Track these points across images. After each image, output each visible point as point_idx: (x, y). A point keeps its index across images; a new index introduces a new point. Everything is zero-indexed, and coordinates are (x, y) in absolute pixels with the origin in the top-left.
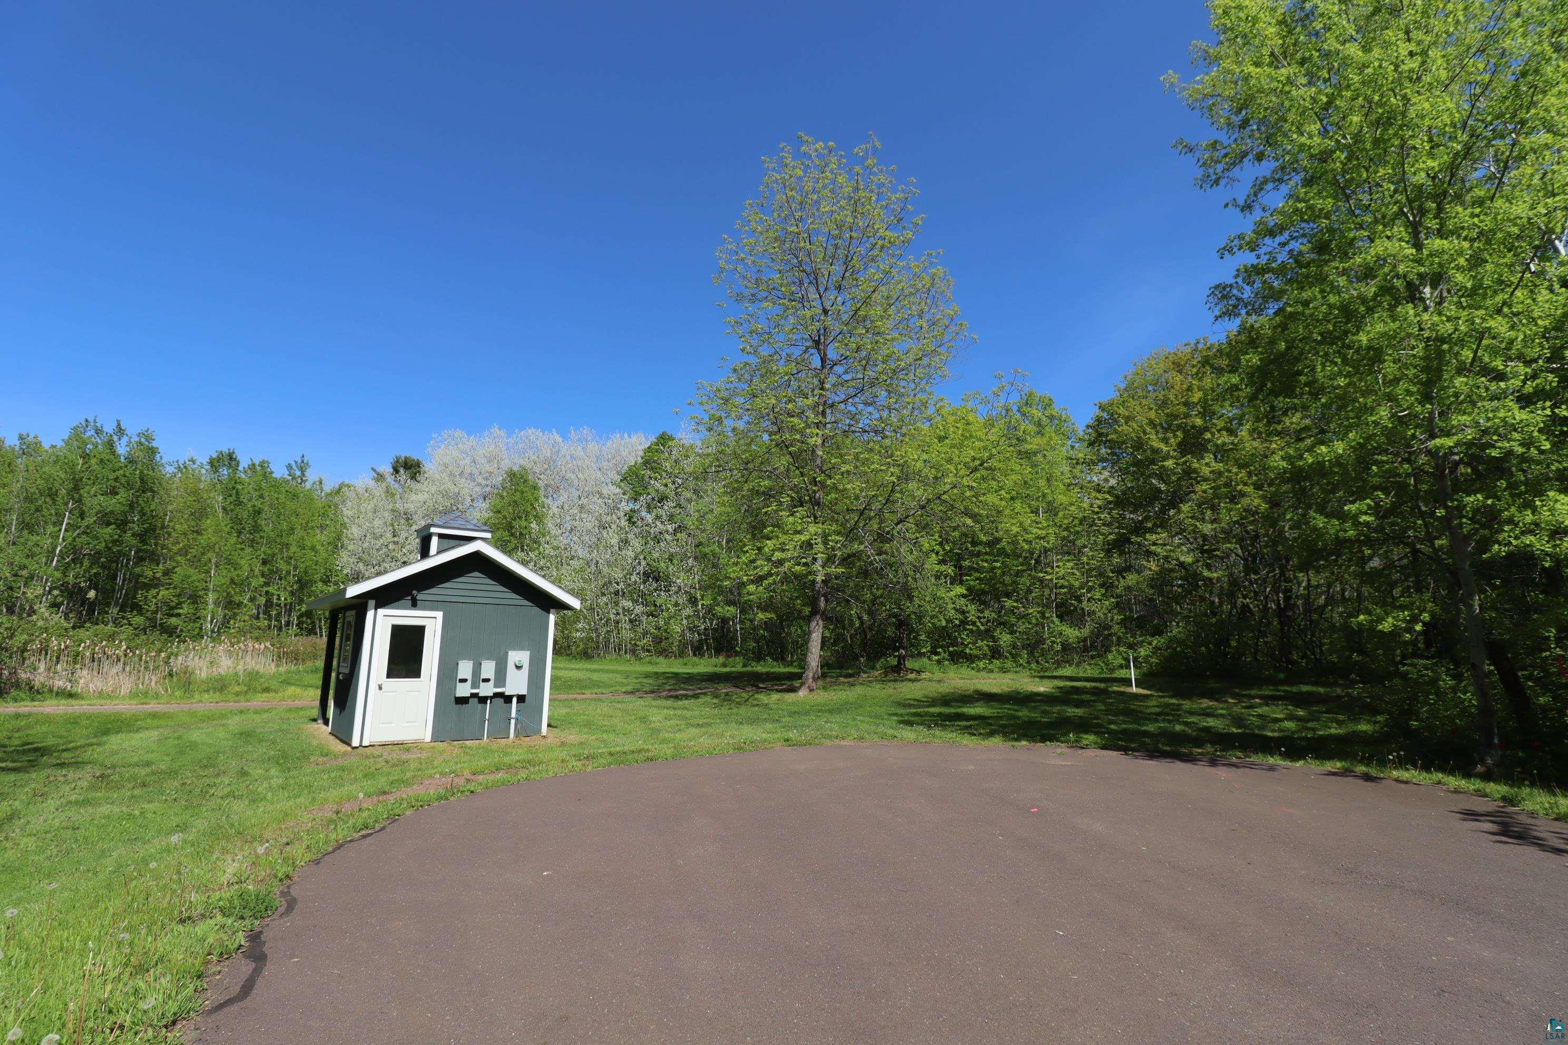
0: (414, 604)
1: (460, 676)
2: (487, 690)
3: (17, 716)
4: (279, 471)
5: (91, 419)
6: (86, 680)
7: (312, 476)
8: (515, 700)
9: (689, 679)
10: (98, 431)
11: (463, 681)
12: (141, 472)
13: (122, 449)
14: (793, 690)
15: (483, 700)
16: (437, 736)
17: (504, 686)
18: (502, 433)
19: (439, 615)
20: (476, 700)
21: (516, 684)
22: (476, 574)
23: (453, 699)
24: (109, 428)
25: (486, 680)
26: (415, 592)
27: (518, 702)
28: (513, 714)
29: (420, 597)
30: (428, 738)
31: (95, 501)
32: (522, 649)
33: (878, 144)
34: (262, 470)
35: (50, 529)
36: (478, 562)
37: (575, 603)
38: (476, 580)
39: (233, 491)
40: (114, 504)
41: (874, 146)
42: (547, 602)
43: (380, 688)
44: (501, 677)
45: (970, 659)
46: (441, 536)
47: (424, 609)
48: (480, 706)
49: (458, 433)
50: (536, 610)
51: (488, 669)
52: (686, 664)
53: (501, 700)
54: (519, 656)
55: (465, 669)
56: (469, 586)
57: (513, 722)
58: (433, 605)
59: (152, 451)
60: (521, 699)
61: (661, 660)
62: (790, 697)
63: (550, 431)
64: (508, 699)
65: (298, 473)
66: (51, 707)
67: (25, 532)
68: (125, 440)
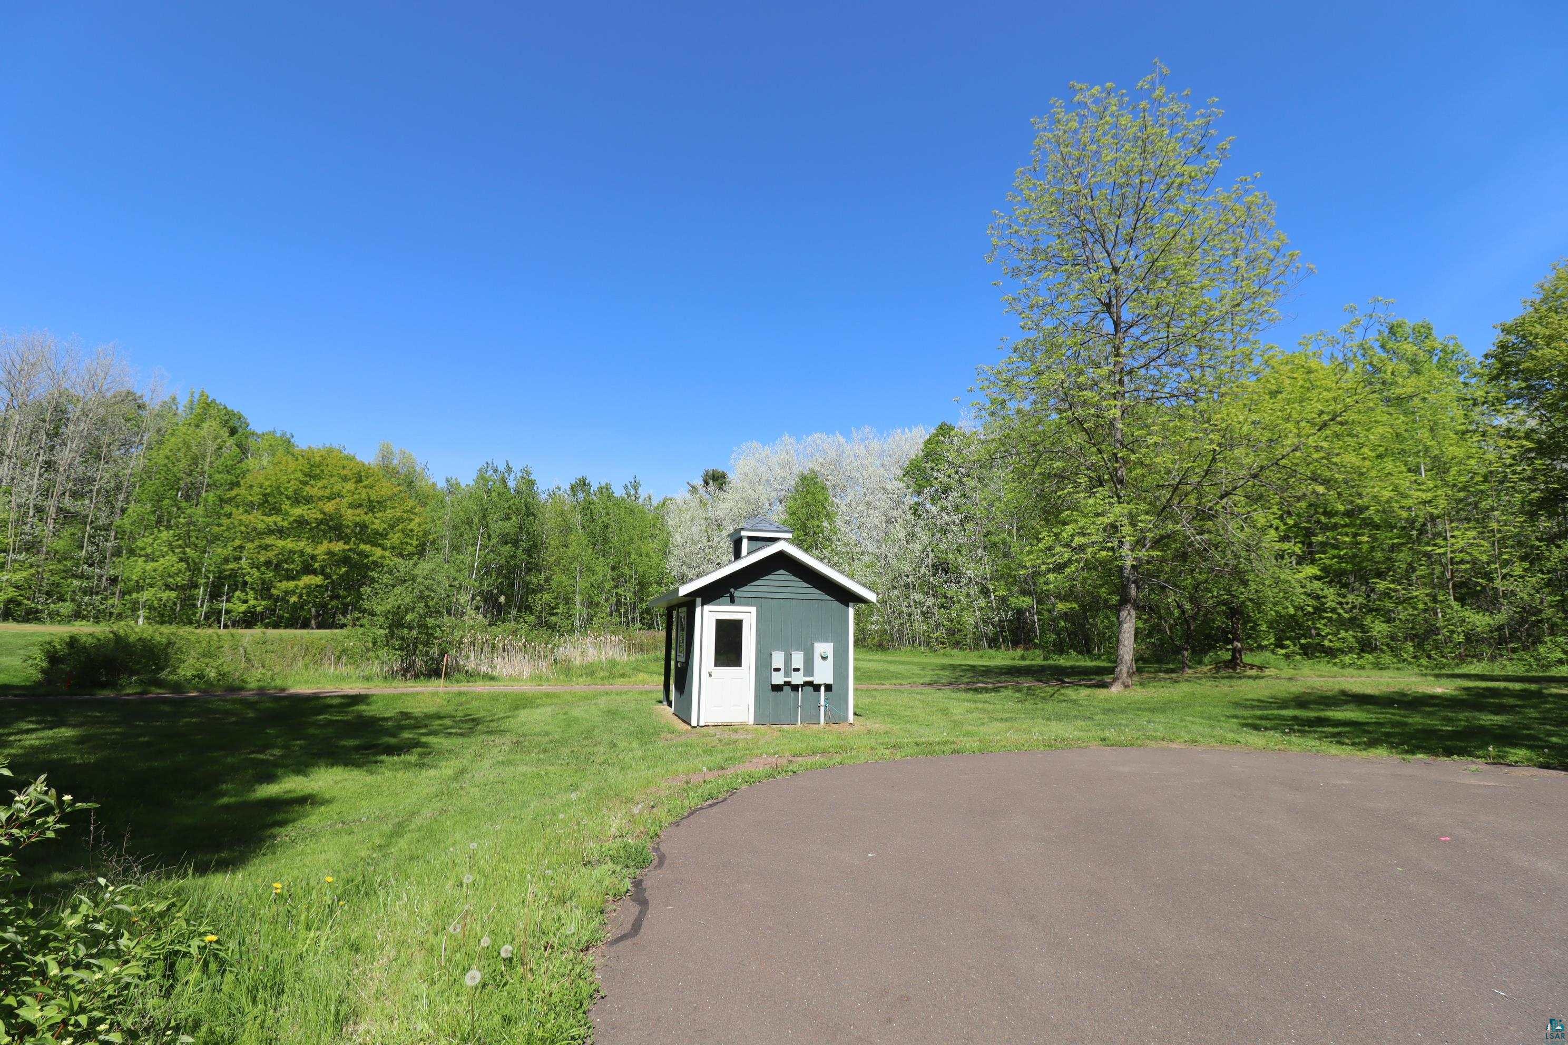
0: (732, 601)
1: (774, 666)
2: (798, 679)
3: (460, 694)
4: (618, 492)
5: (490, 462)
6: (502, 667)
7: (643, 494)
8: (823, 688)
9: (987, 672)
10: (495, 471)
11: (777, 670)
12: (526, 501)
13: (511, 484)
14: (1104, 685)
15: (795, 688)
16: (759, 720)
17: (812, 675)
18: (792, 440)
19: (753, 610)
20: (789, 688)
21: (823, 674)
22: (782, 572)
23: (770, 687)
24: (502, 468)
25: (797, 670)
26: (732, 590)
27: (826, 690)
28: (822, 702)
29: (737, 594)
30: (751, 721)
31: (498, 526)
32: (826, 641)
33: (1164, 69)
34: (605, 490)
35: (470, 549)
36: (782, 561)
37: (871, 596)
38: (782, 576)
39: (588, 509)
40: (509, 527)
41: (1161, 74)
42: (845, 596)
43: (710, 675)
44: (809, 667)
45: (1331, 653)
46: (750, 539)
47: (741, 604)
48: (793, 694)
49: (755, 444)
50: (836, 604)
51: (798, 659)
52: (982, 657)
53: (811, 689)
54: (823, 648)
55: (778, 659)
56: (777, 583)
57: (822, 709)
58: (748, 601)
59: (531, 483)
60: (828, 688)
61: (956, 652)
62: (1102, 693)
63: (834, 434)
64: (817, 688)
65: (633, 492)
66: (480, 687)
67: (455, 553)
68: (513, 475)
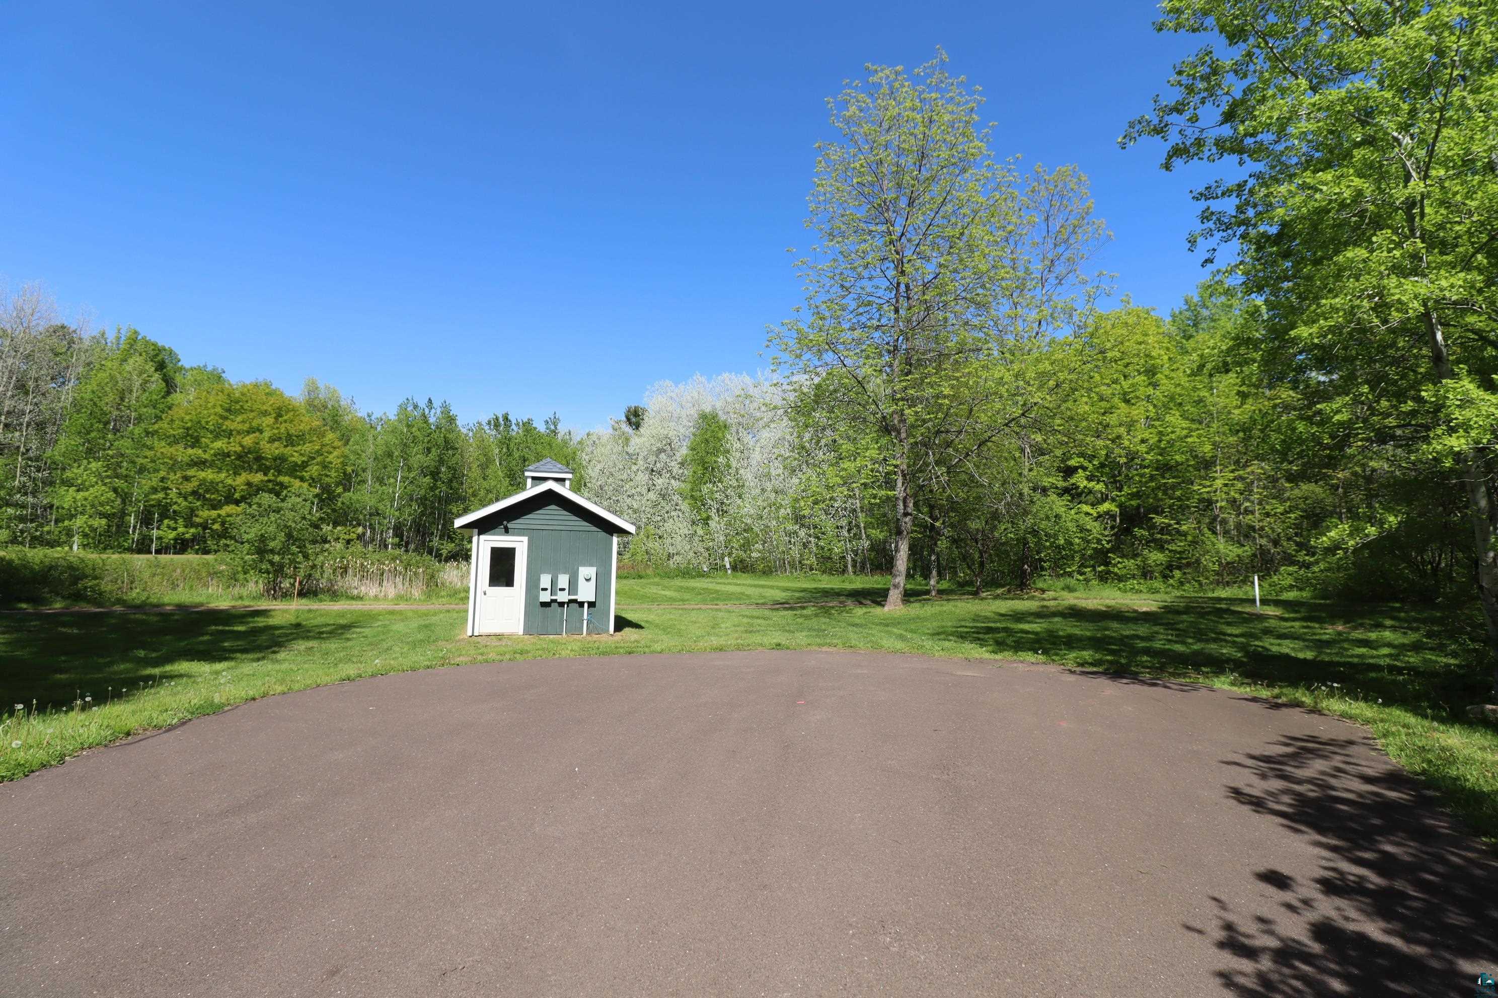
0: (507, 531)
1: (542, 586)
2: (563, 597)
4: (540, 426)
5: (410, 398)
7: (562, 429)
8: (586, 605)
10: (416, 407)
11: (545, 589)
12: (445, 437)
13: (432, 420)
14: (880, 604)
15: (561, 604)
16: (528, 631)
17: (576, 594)
19: (525, 539)
20: (556, 604)
21: (586, 593)
22: (553, 507)
23: (538, 604)
24: (422, 404)
25: (562, 590)
26: (505, 523)
27: (589, 607)
28: (585, 616)
29: (509, 526)
30: (521, 632)
31: (418, 459)
32: (591, 565)
33: (945, 56)
34: (527, 426)
35: (392, 480)
36: (550, 498)
37: (631, 529)
38: (553, 510)
39: (506, 442)
40: (429, 460)
41: (942, 60)
42: (611, 529)
43: (485, 594)
44: (573, 586)
46: (534, 478)
47: (514, 535)
48: (559, 609)
49: (668, 383)
50: (602, 535)
51: (563, 581)
53: (576, 605)
54: (587, 572)
55: (545, 580)
56: (548, 517)
57: (585, 622)
58: (520, 532)
59: (451, 420)
60: (592, 605)
62: (878, 611)
64: (581, 604)
65: (553, 427)
67: (378, 484)
68: (433, 411)
